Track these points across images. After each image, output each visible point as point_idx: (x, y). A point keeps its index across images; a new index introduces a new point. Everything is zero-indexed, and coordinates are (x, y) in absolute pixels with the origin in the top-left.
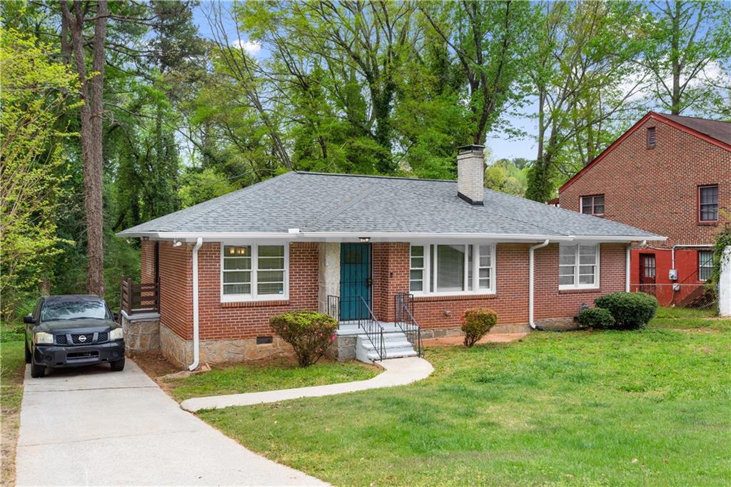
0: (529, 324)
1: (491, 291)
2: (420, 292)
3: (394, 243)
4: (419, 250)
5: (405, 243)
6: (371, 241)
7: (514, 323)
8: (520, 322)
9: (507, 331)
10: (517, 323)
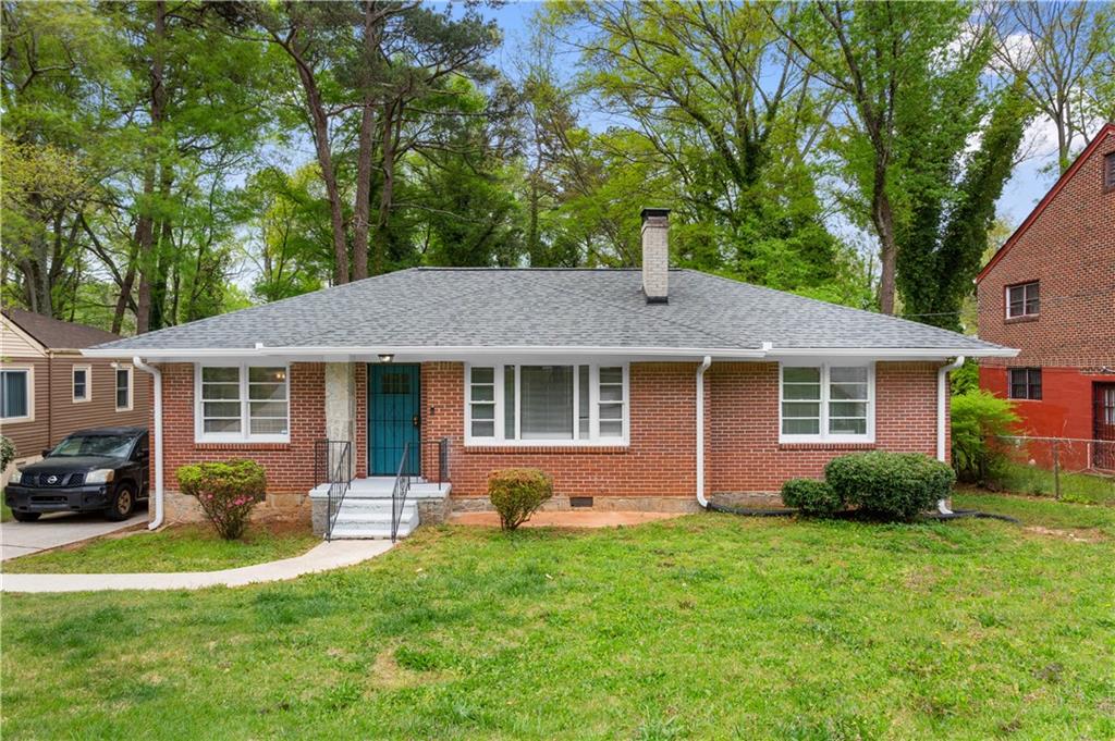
0: (696, 499)
1: (621, 440)
2: (491, 438)
3: (436, 363)
4: (483, 375)
5: (455, 363)
6: (394, 361)
7: (665, 495)
8: (677, 495)
9: (650, 508)
10: (672, 495)
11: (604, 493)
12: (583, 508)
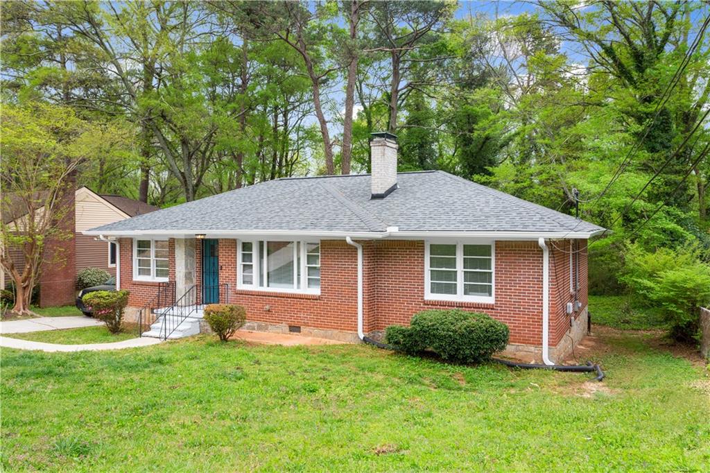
0: (357, 334)
2: (250, 285)
3: (222, 239)
4: (247, 246)
5: (232, 239)
7: (341, 329)
8: (348, 330)
9: (331, 337)
10: (345, 329)
11: (307, 325)
12: (295, 333)
